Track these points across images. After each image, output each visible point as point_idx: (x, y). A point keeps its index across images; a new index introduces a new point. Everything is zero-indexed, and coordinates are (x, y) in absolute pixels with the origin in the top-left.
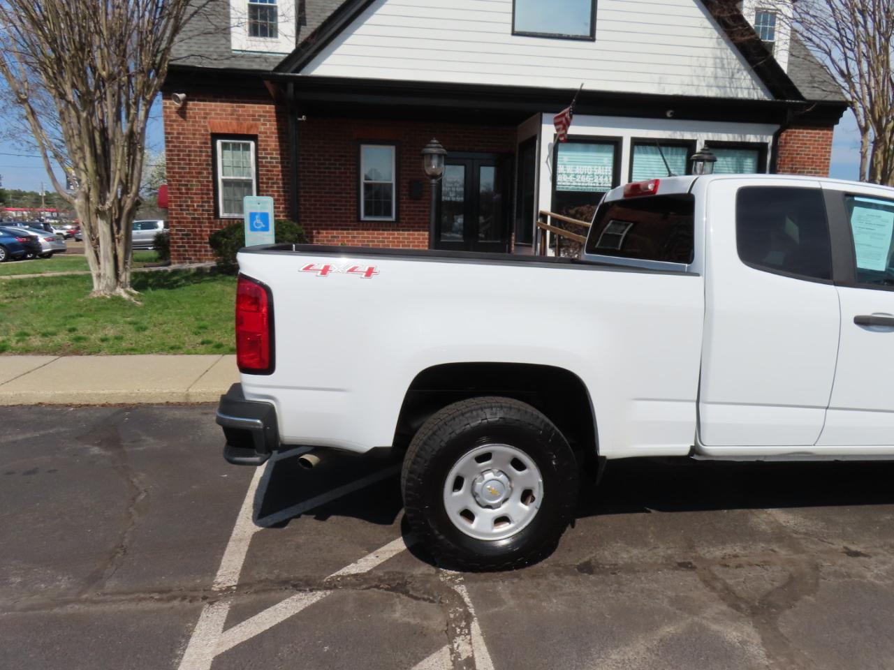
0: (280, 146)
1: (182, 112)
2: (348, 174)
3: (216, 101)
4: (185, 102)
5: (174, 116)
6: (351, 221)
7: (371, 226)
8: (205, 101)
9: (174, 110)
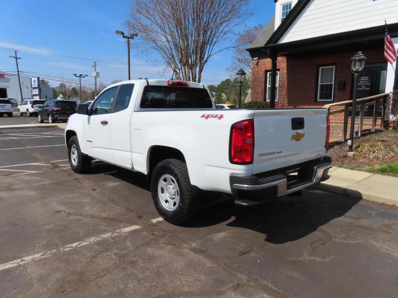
0: (287, 72)
1: (257, 64)
2: (312, 81)
3: (267, 58)
4: (258, 60)
5: (256, 66)
6: (312, 102)
7: (320, 104)
8: (264, 59)
9: (255, 64)
